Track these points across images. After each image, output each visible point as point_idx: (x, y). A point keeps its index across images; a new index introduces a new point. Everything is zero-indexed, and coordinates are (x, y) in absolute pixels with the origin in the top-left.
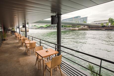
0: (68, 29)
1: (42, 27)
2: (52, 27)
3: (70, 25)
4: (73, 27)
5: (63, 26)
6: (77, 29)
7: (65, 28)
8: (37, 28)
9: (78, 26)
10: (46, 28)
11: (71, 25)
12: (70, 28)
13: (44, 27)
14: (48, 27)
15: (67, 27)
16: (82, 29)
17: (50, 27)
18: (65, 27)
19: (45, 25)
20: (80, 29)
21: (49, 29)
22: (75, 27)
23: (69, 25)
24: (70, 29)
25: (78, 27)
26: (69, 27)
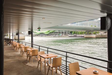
0: (79, 37)
1: (42, 33)
2: (56, 34)
3: (83, 31)
4: (88, 34)
5: (72, 32)
6: (94, 36)
7: (75, 35)
8: (36, 35)
9: (95, 32)
10: (47, 35)
11: (85, 31)
12: (83, 35)
13: (46, 34)
14: (50, 33)
15: (78, 33)
16: (101, 37)
17: (54, 34)
18: (75, 33)
19: (47, 31)
20: (99, 37)
21: (53, 36)
22: (90, 34)
23: (81, 31)
24: (84, 37)
25: (95, 34)
26: (82, 33)
